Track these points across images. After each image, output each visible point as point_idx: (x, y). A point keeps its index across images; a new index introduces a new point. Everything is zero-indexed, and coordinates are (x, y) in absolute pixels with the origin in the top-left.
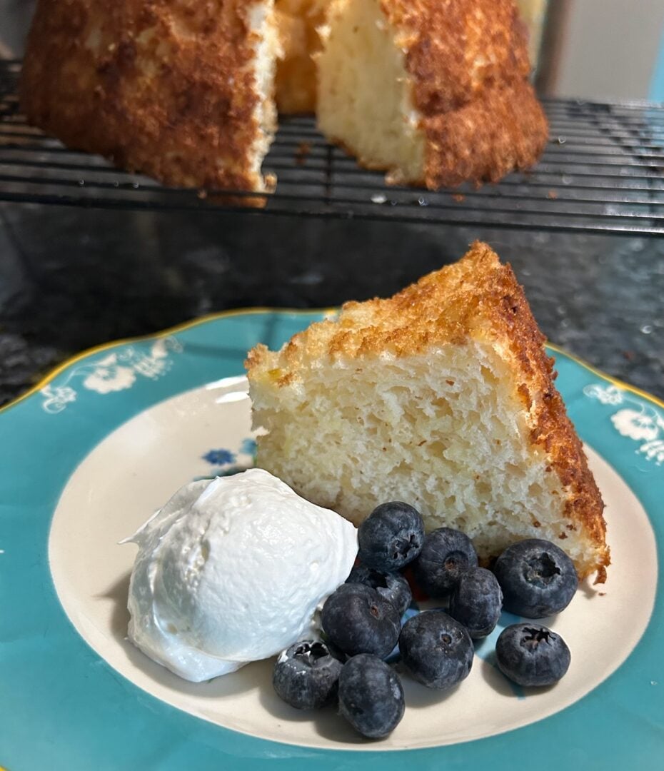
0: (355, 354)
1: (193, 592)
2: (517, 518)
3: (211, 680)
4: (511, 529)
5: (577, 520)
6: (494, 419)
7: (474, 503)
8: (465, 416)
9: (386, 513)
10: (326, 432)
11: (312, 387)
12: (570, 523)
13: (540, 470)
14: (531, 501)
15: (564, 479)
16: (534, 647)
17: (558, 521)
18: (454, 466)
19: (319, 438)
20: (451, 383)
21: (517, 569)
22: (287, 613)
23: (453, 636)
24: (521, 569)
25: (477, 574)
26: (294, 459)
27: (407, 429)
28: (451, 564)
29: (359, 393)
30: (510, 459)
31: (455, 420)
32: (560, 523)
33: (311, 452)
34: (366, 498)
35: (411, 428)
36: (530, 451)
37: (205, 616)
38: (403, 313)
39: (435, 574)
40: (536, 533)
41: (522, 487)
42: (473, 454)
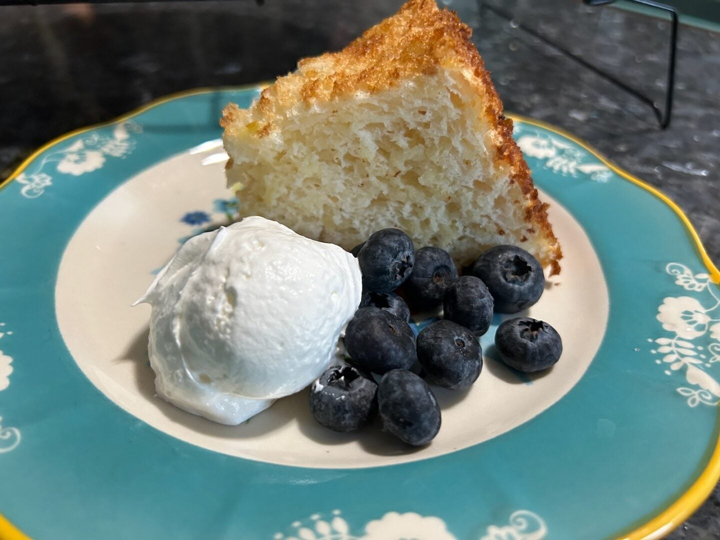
0: (329, 98)
1: (227, 339)
2: (484, 229)
3: (248, 421)
4: (480, 240)
5: (536, 224)
6: (464, 142)
7: (447, 223)
8: (436, 142)
9: (383, 239)
10: (306, 176)
11: (288, 136)
12: (530, 226)
13: (505, 183)
14: (496, 213)
15: (526, 189)
16: (535, 337)
17: (520, 226)
18: (427, 191)
19: (299, 183)
20: (424, 113)
21: (496, 272)
22: (319, 344)
23: (465, 339)
24: (499, 273)
25: (469, 282)
26: (275, 207)
27: (382, 163)
28: (438, 278)
29: (336, 134)
30: (479, 177)
31: (427, 148)
32: (521, 228)
33: (292, 198)
34: (346, 232)
35: (386, 161)
36: (496, 167)
37: (242, 361)
38: (361, 59)
39: (427, 288)
40: (501, 240)
41: (488, 202)
42: (446, 178)
